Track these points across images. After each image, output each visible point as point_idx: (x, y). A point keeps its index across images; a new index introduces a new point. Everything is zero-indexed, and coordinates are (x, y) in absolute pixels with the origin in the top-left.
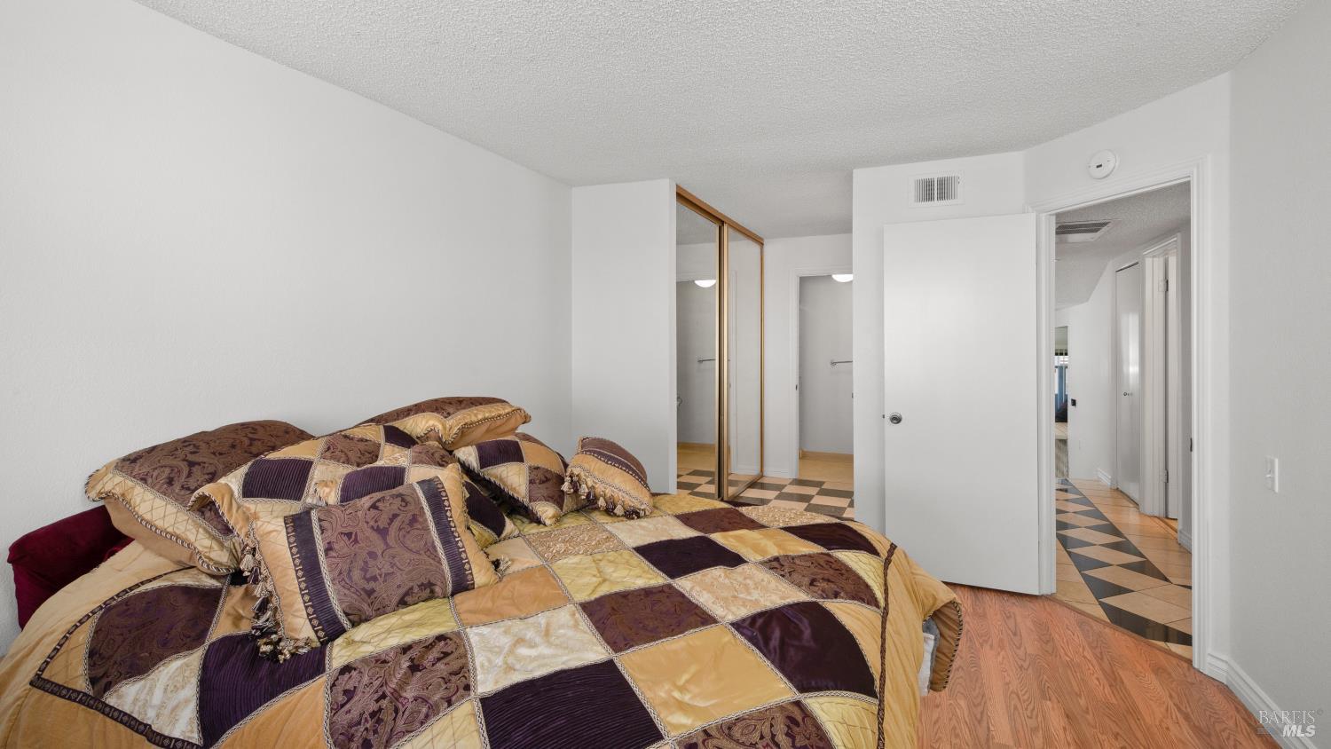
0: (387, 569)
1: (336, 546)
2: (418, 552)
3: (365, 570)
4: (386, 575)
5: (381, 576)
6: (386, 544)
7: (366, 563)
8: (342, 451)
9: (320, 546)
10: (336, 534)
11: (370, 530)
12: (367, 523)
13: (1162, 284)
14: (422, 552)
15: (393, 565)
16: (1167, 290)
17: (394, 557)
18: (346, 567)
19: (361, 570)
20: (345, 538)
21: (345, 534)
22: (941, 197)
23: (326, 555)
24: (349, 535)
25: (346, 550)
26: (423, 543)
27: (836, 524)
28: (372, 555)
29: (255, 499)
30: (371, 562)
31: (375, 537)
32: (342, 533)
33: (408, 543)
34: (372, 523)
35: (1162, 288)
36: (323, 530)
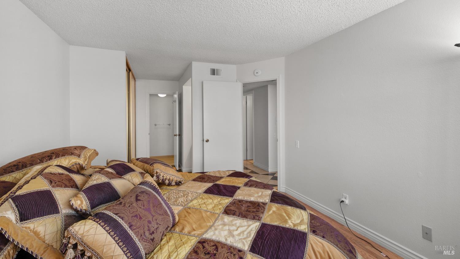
0: (156, 226)
1: (133, 224)
2: (163, 215)
3: (149, 230)
4: (156, 229)
5: (154, 230)
6: (152, 215)
7: (148, 226)
8: (59, 181)
9: (126, 226)
10: (130, 218)
11: (143, 211)
12: (141, 208)
13: (245, 102)
14: (164, 214)
15: (157, 224)
16: (247, 104)
17: (156, 220)
18: (142, 232)
19: (148, 230)
20: (135, 218)
21: (134, 216)
22: (217, 75)
23: (131, 229)
24: (136, 216)
25: (138, 224)
26: (163, 210)
27: (234, 172)
28: (149, 222)
29: (32, 220)
30: (150, 226)
31: (147, 213)
32: (133, 216)
33: (158, 212)
34: (142, 207)
35: (245, 103)
36: (122, 218)
